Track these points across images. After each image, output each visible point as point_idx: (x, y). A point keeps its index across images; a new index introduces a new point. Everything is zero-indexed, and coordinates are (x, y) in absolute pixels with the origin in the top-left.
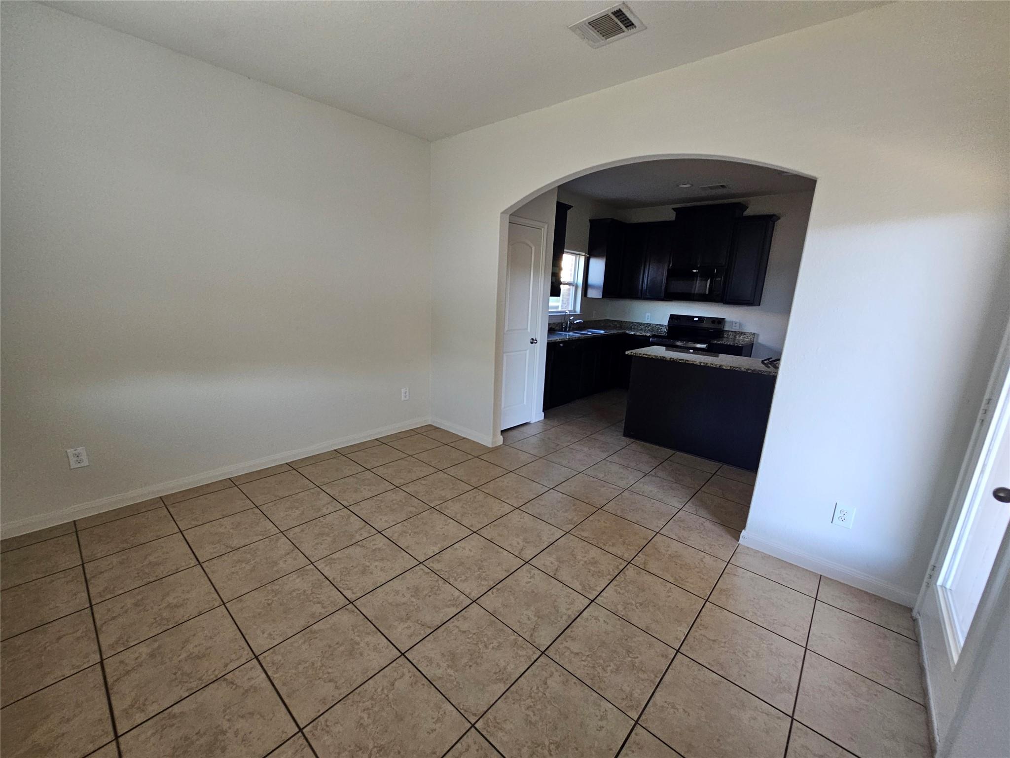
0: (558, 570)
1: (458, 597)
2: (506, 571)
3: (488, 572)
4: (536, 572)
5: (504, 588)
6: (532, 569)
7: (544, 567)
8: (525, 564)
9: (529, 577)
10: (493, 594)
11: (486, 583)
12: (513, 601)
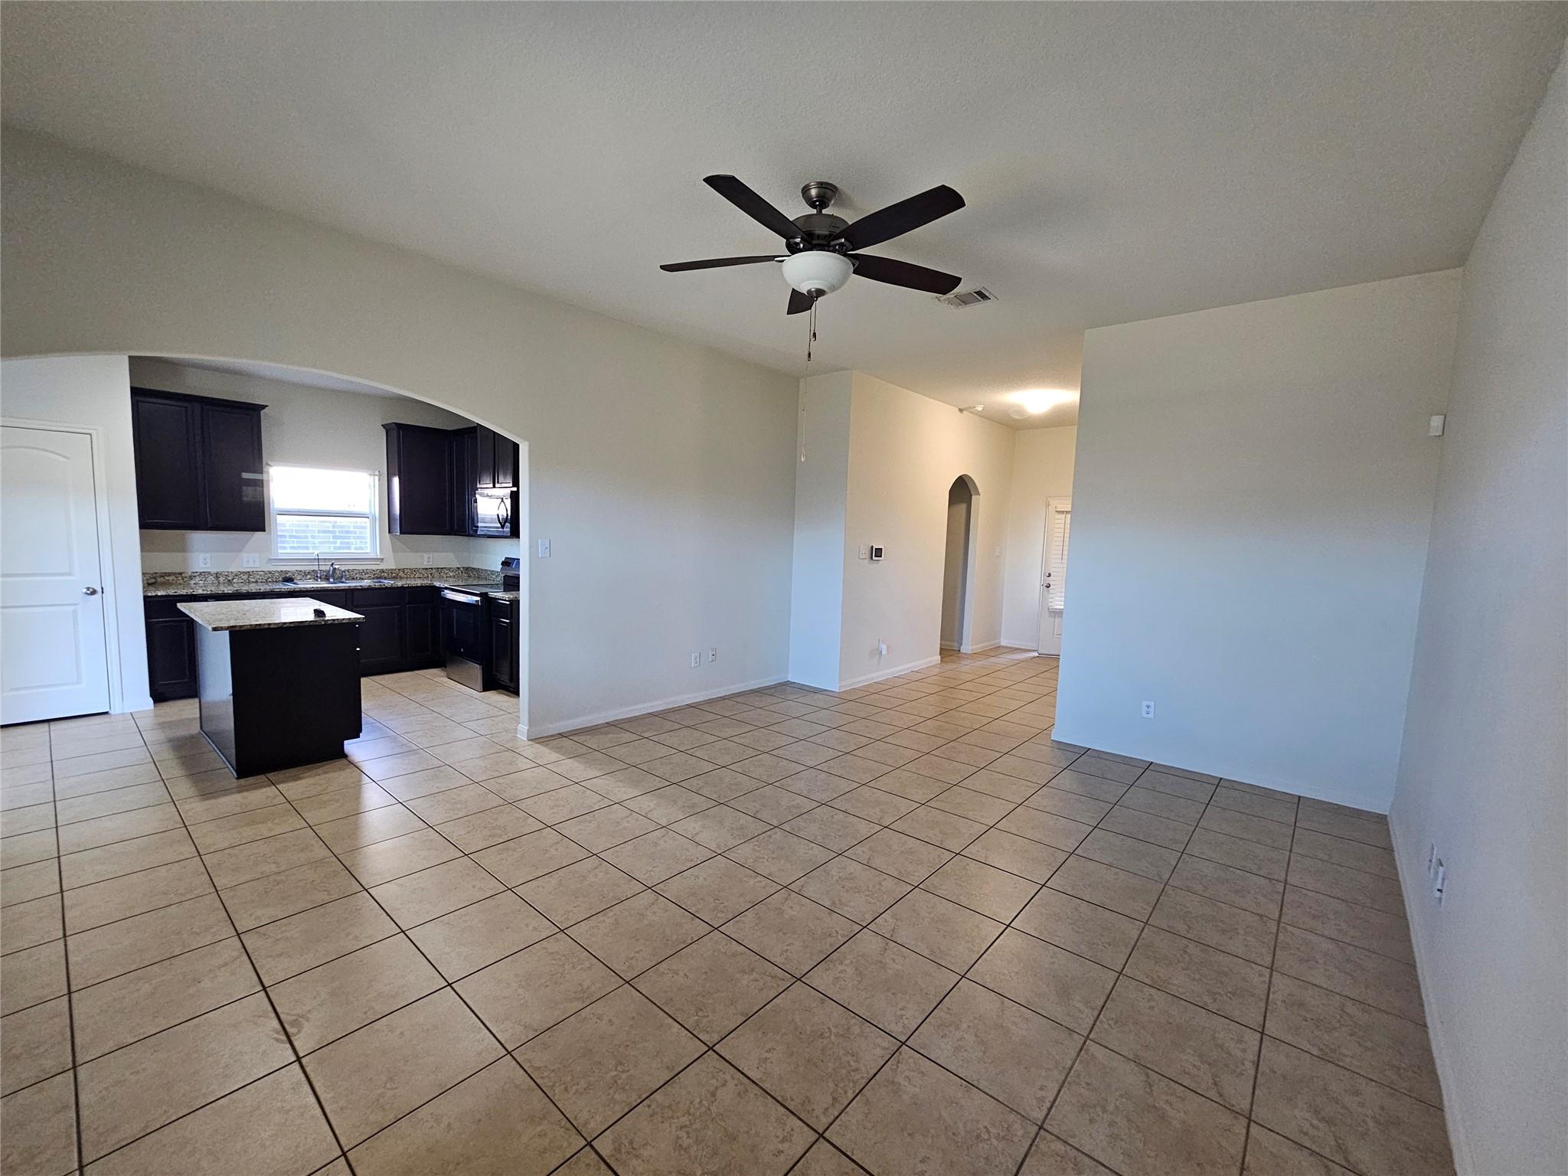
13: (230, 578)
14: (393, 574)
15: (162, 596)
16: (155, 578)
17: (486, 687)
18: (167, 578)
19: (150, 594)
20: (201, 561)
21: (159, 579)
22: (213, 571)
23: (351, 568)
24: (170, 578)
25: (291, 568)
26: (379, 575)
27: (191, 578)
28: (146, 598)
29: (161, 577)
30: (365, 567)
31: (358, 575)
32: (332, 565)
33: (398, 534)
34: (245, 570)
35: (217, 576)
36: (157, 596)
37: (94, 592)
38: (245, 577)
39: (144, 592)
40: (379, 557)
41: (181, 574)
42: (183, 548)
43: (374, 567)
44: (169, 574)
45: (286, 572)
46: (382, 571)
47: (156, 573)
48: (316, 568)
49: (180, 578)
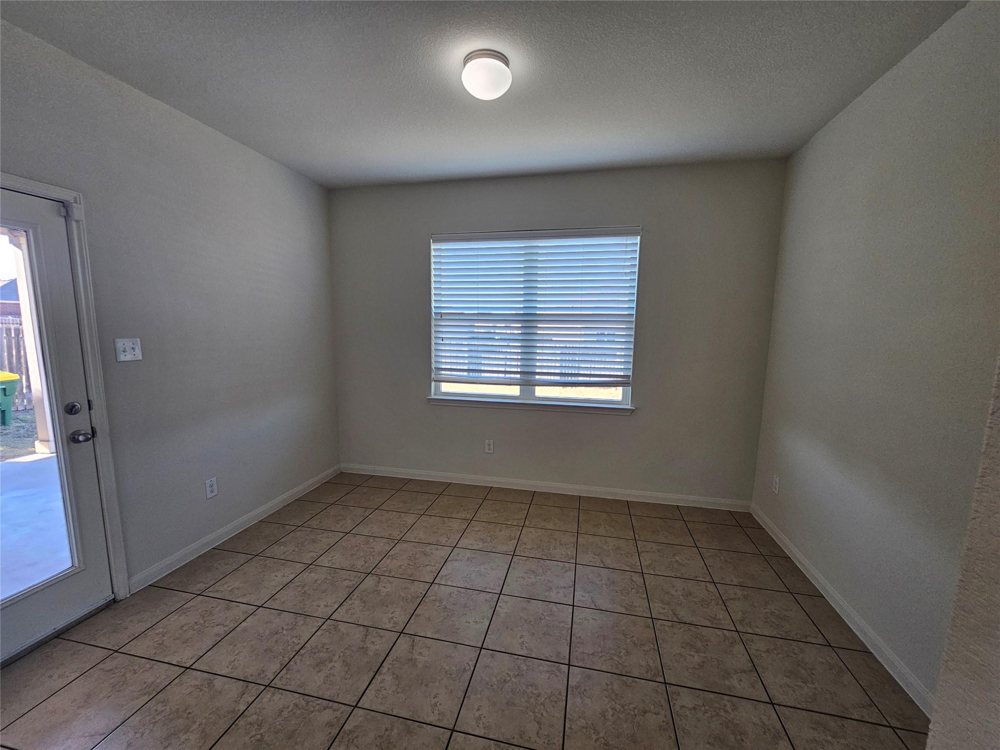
0: (364, 637)
1: (446, 581)
2: (419, 615)
3: (435, 607)
4: (388, 626)
5: (413, 600)
6: (393, 627)
7: (382, 634)
8: (403, 630)
9: (394, 618)
10: (421, 593)
11: (431, 598)
12: (402, 594)
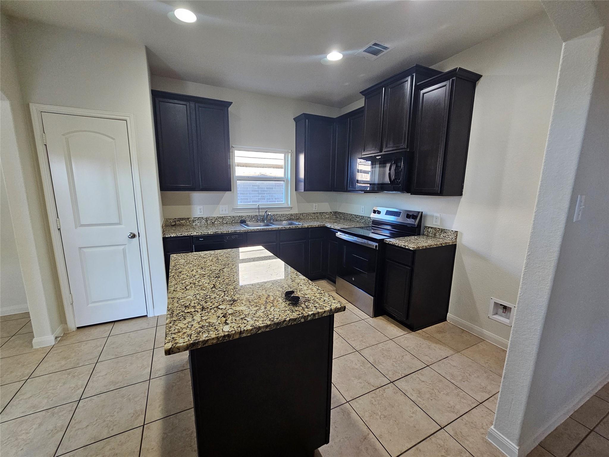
13: (213, 221)
14: (297, 217)
15: (174, 237)
16: (175, 222)
17: (376, 314)
18: (181, 222)
19: (167, 236)
20: (198, 211)
21: (177, 223)
22: (205, 216)
23: (275, 213)
24: (183, 222)
25: (244, 214)
26: (291, 218)
27: (193, 221)
28: (164, 239)
29: (178, 221)
30: (282, 213)
31: (279, 218)
32: (266, 212)
33: (303, 191)
34: (221, 216)
35: (207, 219)
36: (171, 237)
37: (134, 236)
38: (221, 220)
39: (164, 234)
40: (290, 206)
41: (188, 219)
42: (189, 202)
43: (287, 213)
44: (182, 219)
45: (242, 217)
46: (292, 215)
47: (175, 219)
48: (257, 214)
49: (188, 222)
